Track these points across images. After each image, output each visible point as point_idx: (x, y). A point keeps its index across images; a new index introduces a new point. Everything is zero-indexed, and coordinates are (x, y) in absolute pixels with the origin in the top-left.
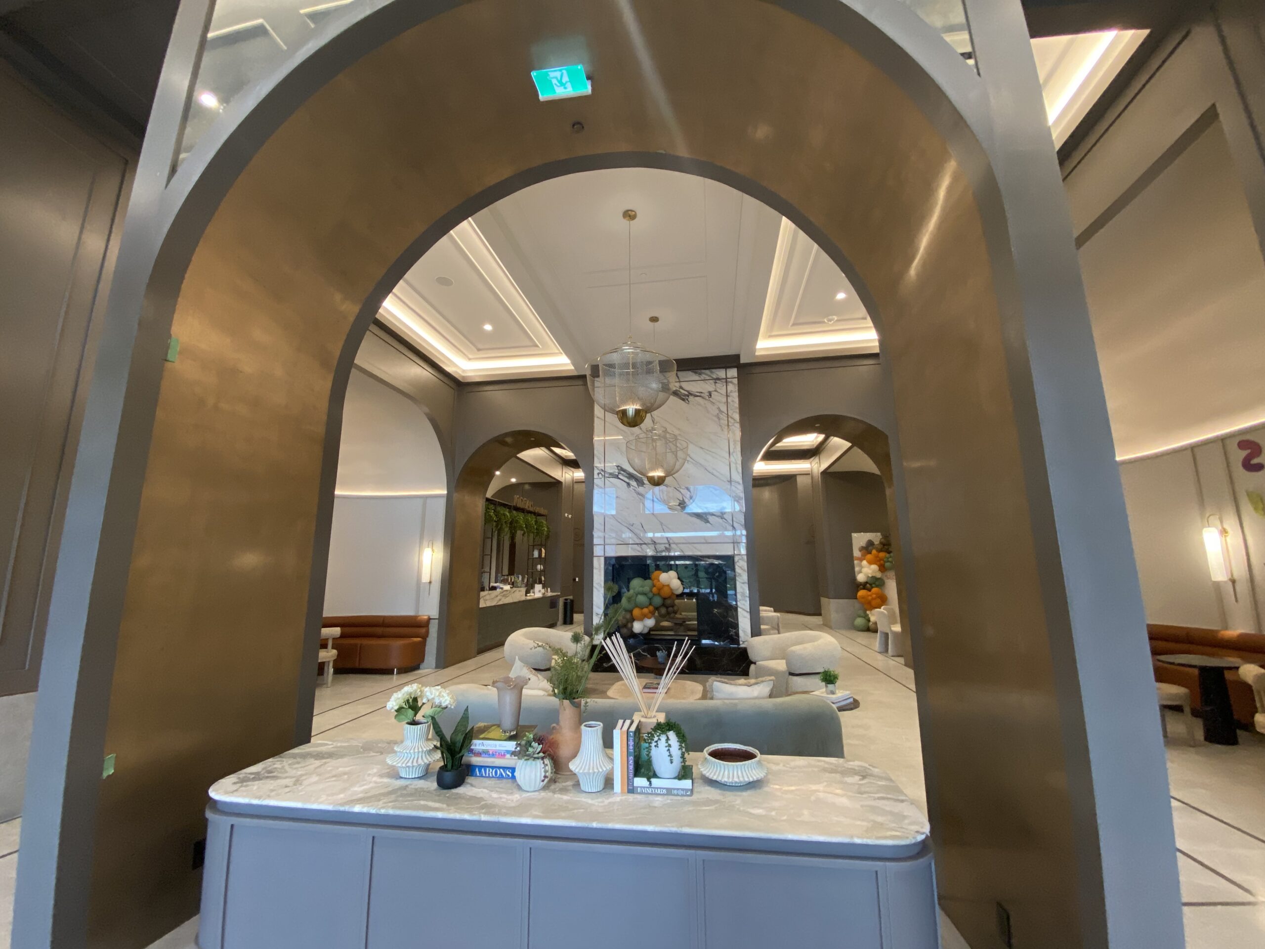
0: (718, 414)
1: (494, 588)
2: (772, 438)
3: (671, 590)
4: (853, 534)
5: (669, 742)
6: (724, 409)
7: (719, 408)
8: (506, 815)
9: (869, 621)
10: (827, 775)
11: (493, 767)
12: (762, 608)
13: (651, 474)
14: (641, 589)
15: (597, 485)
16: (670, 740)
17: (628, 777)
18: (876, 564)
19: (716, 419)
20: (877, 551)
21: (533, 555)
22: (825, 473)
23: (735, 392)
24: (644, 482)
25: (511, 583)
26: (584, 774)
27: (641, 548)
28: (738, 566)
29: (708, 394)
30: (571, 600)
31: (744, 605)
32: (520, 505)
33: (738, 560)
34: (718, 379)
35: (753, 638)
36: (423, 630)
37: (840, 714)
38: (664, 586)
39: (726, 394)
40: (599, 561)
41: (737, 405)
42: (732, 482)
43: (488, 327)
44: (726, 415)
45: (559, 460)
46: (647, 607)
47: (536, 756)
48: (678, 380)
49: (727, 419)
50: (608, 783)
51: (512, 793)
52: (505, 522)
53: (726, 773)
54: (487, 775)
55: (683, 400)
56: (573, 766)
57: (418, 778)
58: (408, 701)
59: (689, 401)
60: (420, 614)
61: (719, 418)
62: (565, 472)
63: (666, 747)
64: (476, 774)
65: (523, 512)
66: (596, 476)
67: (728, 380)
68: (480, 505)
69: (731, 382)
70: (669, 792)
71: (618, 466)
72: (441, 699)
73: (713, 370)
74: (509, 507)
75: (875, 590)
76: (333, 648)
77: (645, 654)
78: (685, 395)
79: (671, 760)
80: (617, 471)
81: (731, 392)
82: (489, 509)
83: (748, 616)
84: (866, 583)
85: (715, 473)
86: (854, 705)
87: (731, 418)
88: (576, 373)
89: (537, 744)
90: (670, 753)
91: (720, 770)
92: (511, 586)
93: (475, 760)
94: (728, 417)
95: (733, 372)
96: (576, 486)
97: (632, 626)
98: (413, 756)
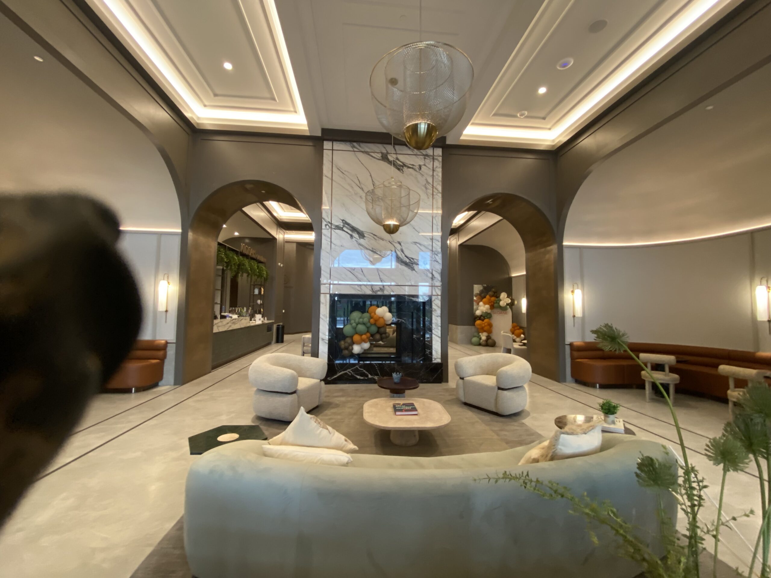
0: (425, 184)
1: (225, 317)
3: (385, 320)
4: (474, 285)
6: (430, 180)
7: (426, 180)
9: (480, 339)
13: (388, 222)
14: (361, 320)
15: (325, 235)
18: (488, 304)
19: (424, 189)
20: (490, 296)
21: (254, 292)
22: (461, 245)
23: (439, 168)
24: (364, 235)
27: (361, 288)
28: (434, 303)
29: (419, 167)
31: (437, 332)
32: (246, 252)
33: (435, 299)
34: (427, 156)
36: (161, 353)
38: (380, 318)
39: (432, 169)
40: (325, 297)
42: (434, 240)
43: (228, 66)
44: (432, 186)
46: (365, 334)
48: (395, 152)
49: (432, 189)
52: (234, 264)
55: (399, 169)
59: (403, 171)
61: (426, 188)
62: (279, 232)
65: (248, 258)
66: (323, 227)
67: (435, 157)
69: (437, 159)
71: (343, 220)
74: (236, 252)
75: (486, 320)
77: (362, 369)
78: (400, 166)
80: (342, 224)
81: (437, 167)
82: (220, 251)
83: (439, 340)
84: (481, 316)
87: (436, 189)
88: (308, 134)
92: (238, 316)
95: (439, 152)
97: (352, 349)
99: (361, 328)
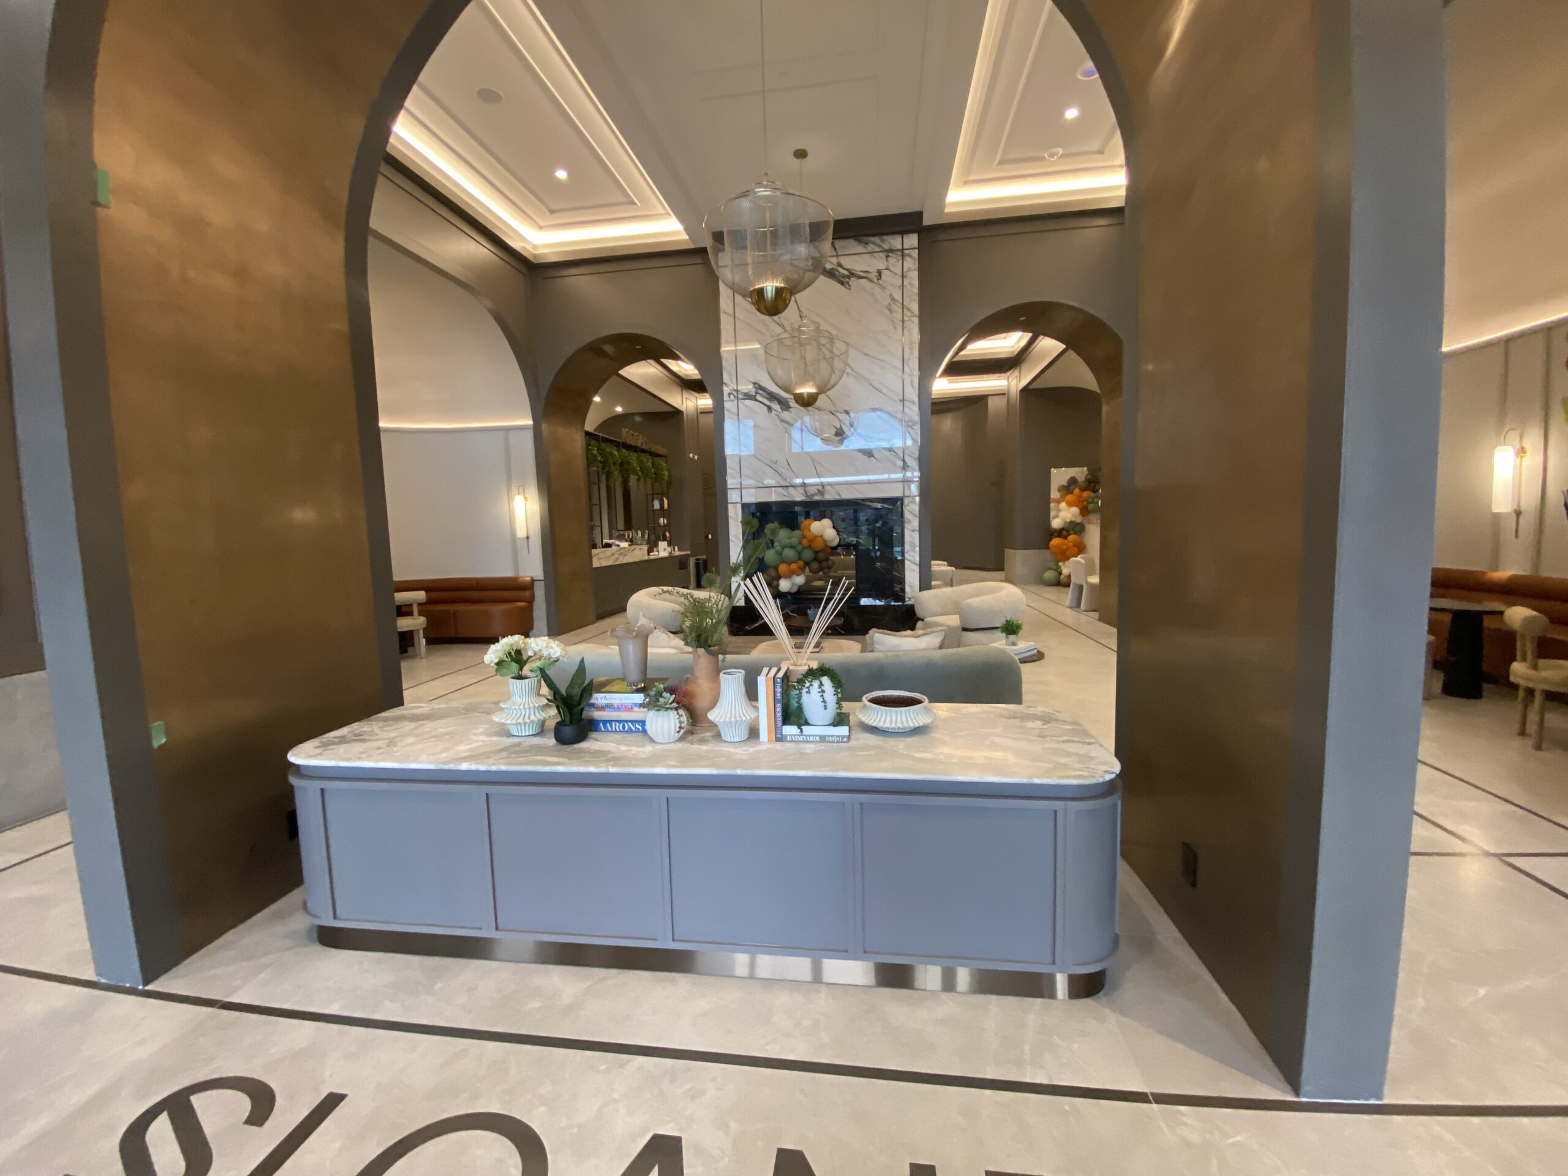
0: (890, 304)
1: (608, 546)
2: (960, 338)
3: (825, 541)
4: (1054, 471)
5: (823, 688)
6: (898, 296)
7: (891, 296)
8: (637, 766)
9: (1060, 573)
10: (1004, 720)
11: (619, 722)
12: (933, 562)
13: (799, 391)
14: (790, 541)
15: (728, 411)
16: (823, 685)
17: (776, 725)
18: (1077, 506)
19: (888, 312)
20: (1080, 489)
21: (653, 506)
22: (1025, 391)
23: (914, 270)
24: (789, 405)
25: (629, 540)
26: (725, 723)
27: (787, 491)
28: (908, 510)
29: (877, 274)
30: (704, 560)
31: (913, 556)
32: (632, 442)
33: (908, 503)
34: (891, 251)
35: (922, 592)
36: (528, 593)
37: (1021, 666)
38: (816, 537)
39: (901, 274)
40: (735, 508)
41: (916, 290)
42: (905, 402)
43: (561, 175)
44: (901, 306)
45: (677, 381)
46: (795, 562)
47: (668, 706)
48: (835, 254)
49: (901, 310)
50: (753, 733)
51: (643, 746)
52: (614, 463)
53: (888, 718)
54: (614, 730)
55: (842, 283)
56: (712, 716)
57: (532, 735)
58: (510, 653)
59: (850, 286)
60: (522, 574)
61: (891, 311)
62: (686, 398)
63: (819, 692)
64: (601, 729)
65: (635, 451)
66: (726, 398)
67: (905, 252)
68: (578, 442)
69: (909, 255)
70: (823, 739)
71: (755, 384)
72: (550, 650)
73: (885, 237)
74: (616, 444)
75: (1072, 537)
76: (420, 614)
77: (794, 615)
78: (844, 276)
79: (825, 706)
80: (754, 390)
81: (909, 270)
82: (590, 446)
83: (917, 569)
84: (1063, 529)
85: (884, 390)
86: (1039, 657)
87: (908, 309)
88: (691, 246)
89: (669, 694)
90: (823, 698)
91: (882, 716)
92: (630, 543)
93: (597, 715)
94: (903, 309)
95: (912, 240)
96: (702, 418)
97: (778, 585)
98: (523, 712)
99: (789, 553)
